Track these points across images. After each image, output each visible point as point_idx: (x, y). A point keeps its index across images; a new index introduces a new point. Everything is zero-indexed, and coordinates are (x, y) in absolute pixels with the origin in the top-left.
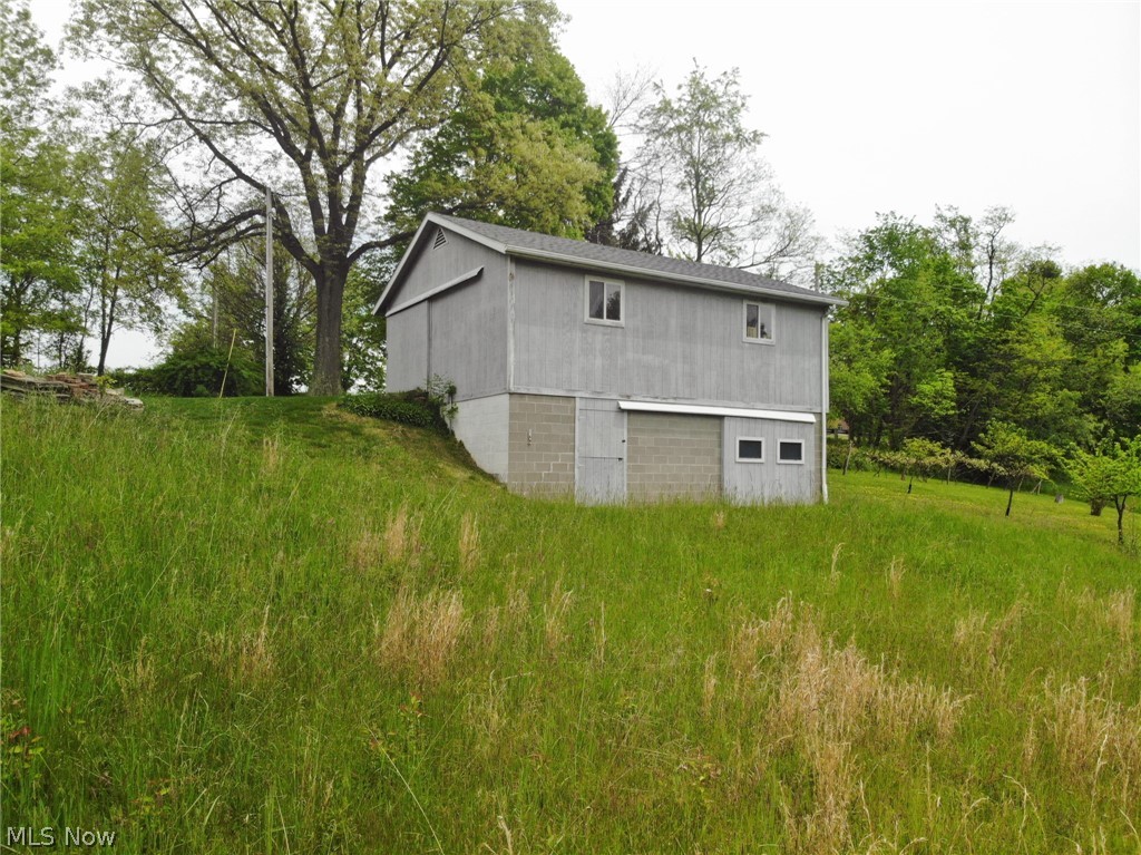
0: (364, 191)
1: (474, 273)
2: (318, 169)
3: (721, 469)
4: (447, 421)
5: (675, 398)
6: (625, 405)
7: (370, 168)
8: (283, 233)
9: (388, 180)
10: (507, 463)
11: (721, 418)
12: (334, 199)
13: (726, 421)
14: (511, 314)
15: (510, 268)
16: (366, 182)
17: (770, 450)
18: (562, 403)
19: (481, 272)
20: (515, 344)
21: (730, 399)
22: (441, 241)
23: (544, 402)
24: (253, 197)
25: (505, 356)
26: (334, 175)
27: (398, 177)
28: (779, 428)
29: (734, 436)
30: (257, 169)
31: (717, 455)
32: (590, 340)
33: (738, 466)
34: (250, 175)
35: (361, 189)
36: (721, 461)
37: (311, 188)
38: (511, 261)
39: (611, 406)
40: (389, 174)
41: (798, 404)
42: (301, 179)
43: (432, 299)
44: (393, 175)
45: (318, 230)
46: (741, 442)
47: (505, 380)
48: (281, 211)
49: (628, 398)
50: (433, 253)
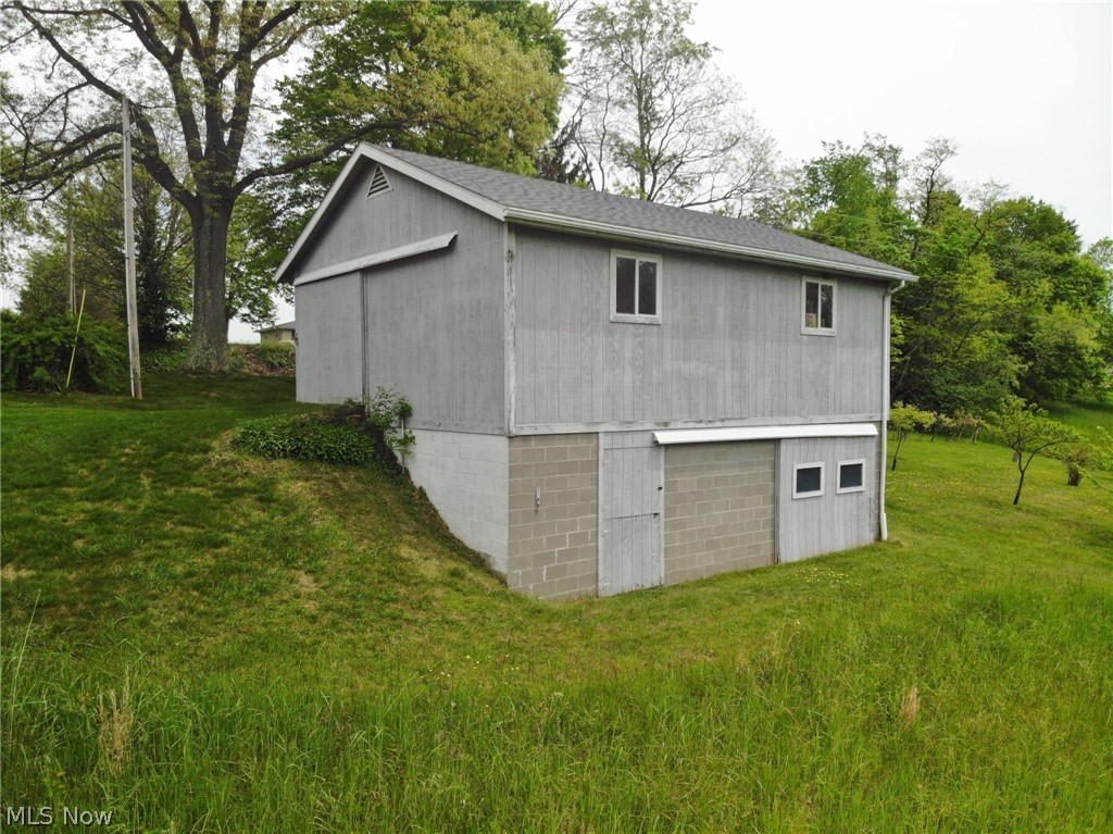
0: (252, 102)
1: (443, 241)
2: (191, 73)
3: (776, 510)
4: (398, 454)
5: (722, 420)
6: (664, 437)
7: (259, 72)
8: (148, 156)
9: (280, 87)
10: (506, 543)
11: (776, 441)
12: (213, 112)
13: (783, 446)
14: (510, 314)
15: (508, 241)
16: (255, 91)
17: (830, 478)
18: (581, 443)
19: (454, 241)
20: (516, 361)
21: (786, 414)
22: (379, 185)
23: (558, 444)
24: (107, 109)
25: (500, 378)
26: (212, 82)
27: (293, 83)
28: (840, 447)
29: (792, 463)
30: (114, 72)
31: (770, 493)
32: (617, 346)
33: (796, 504)
34: (103, 80)
35: (249, 100)
36: (775, 500)
37: (183, 97)
38: (510, 231)
39: (646, 440)
40: (282, 80)
41: (858, 413)
42: (169, 87)
43: (366, 271)
44: (287, 81)
45: (193, 153)
46: (798, 470)
47: (502, 415)
48: (145, 126)
49: (665, 426)
50: (369, 204)
